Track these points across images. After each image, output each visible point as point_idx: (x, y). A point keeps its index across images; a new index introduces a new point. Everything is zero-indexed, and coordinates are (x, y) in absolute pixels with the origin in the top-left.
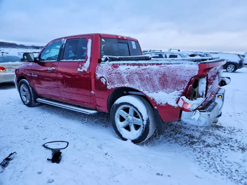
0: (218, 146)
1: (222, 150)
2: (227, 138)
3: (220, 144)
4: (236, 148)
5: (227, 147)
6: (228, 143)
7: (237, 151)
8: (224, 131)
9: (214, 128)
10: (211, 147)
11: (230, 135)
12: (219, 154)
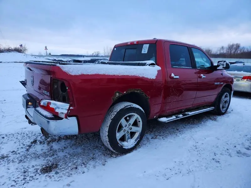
0: (28, 148)
1: (22, 146)
2: (25, 160)
3: (27, 150)
4: (11, 154)
5: (19, 152)
6: (21, 155)
7: (8, 153)
8: (36, 167)
9: (51, 163)
10: (32, 143)
11: (26, 167)
12: (21, 142)
